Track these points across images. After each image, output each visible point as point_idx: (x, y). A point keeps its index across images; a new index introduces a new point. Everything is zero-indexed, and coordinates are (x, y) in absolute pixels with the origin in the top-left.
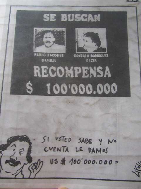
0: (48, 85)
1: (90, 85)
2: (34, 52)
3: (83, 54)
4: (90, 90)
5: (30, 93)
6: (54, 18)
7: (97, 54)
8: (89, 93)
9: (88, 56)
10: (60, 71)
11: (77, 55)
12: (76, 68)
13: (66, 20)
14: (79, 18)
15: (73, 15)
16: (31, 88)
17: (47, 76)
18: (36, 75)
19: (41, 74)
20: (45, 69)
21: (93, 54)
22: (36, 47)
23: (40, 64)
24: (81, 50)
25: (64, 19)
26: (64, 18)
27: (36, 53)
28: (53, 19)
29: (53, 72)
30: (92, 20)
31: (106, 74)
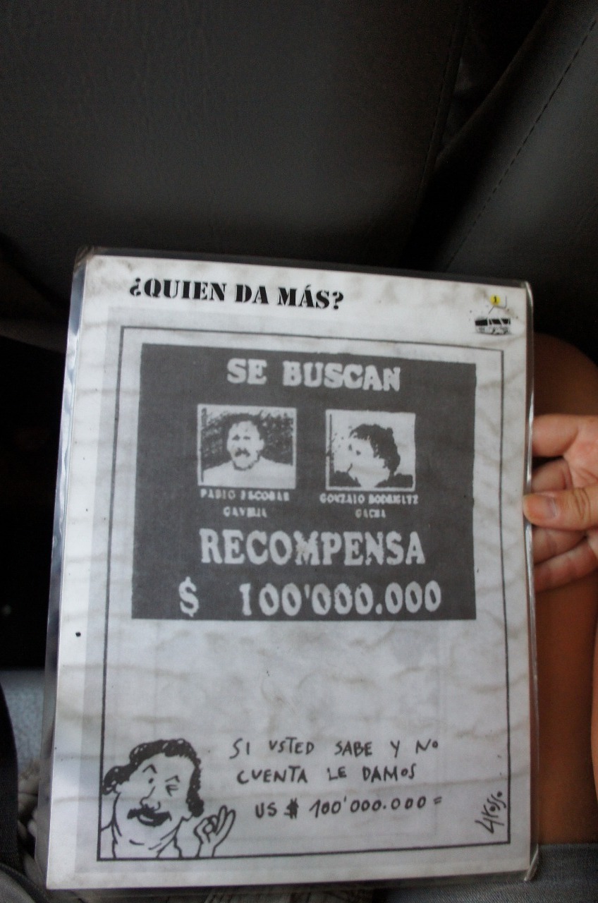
0: (245, 589)
1: (366, 589)
2: (200, 483)
3: (346, 493)
4: (365, 603)
5: (191, 612)
6: (260, 372)
7: (386, 493)
8: (363, 610)
9: (361, 499)
10: (280, 545)
11: (330, 495)
12: (326, 537)
13: (297, 382)
14: (338, 377)
15: (319, 366)
16: (193, 600)
17: (240, 560)
18: (206, 559)
19: (223, 554)
20: (233, 539)
21: (375, 494)
22: (204, 468)
23: (220, 525)
24: (343, 479)
25: (293, 378)
26: (292, 374)
27: (208, 488)
28: (258, 377)
29: (259, 548)
30: (377, 387)
31: (411, 553)
